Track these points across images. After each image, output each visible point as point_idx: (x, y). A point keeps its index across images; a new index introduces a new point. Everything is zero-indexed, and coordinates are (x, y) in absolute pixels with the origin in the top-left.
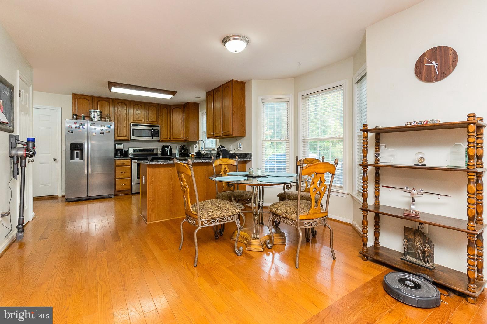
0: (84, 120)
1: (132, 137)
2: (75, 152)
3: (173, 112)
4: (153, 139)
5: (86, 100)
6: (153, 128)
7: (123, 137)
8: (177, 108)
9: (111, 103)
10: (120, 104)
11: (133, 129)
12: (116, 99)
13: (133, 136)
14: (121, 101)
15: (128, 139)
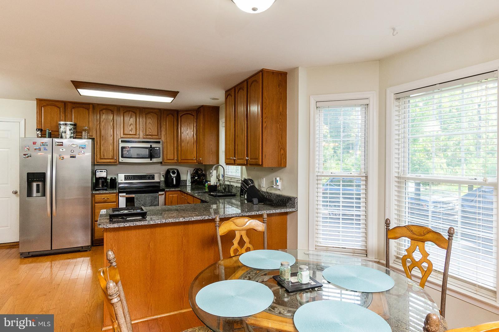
0: (49, 138)
1: (121, 160)
2: (35, 185)
3: (182, 120)
4: (152, 161)
5: (56, 108)
6: (151, 145)
7: (109, 159)
8: (188, 114)
9: (91, 110)
10: (104, 111)
12: (98, 105)
13: (122, 157)
14: (104, 107)
15: (116, 162)
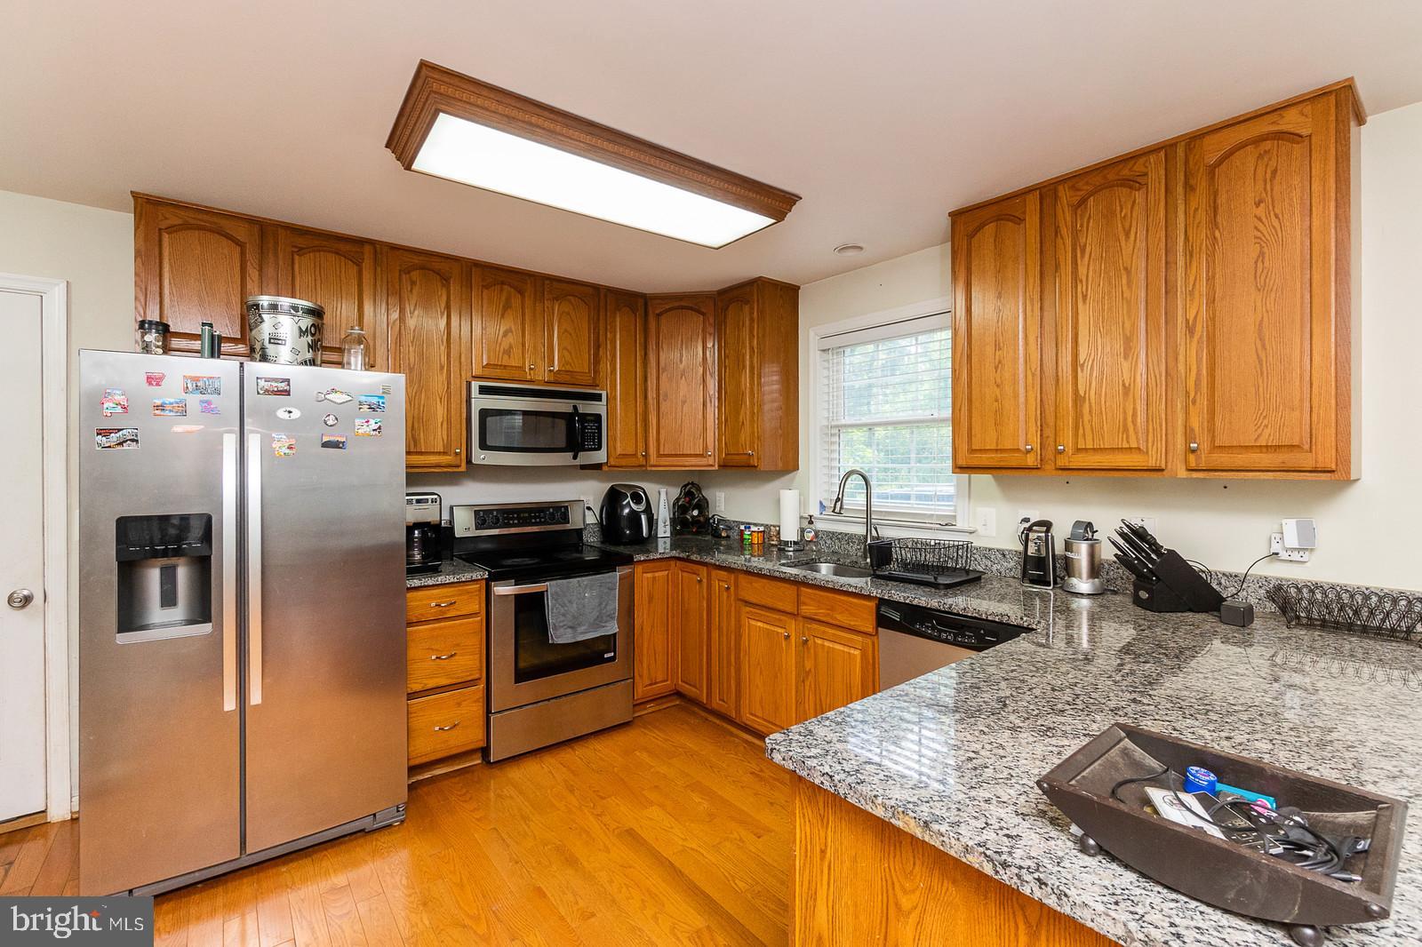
0: (212, 356)
1: (480, 457)
3: (664, 328)
4: (578, 462)
6: (575, 407)
7: (433, 453)
8: (682, 308)
9: (367, 264)
10: (415, 275)
11: (484, 414)
12: (394, 248)
13: (484, 446)
14: (416, 260)
15: (458, 466)
